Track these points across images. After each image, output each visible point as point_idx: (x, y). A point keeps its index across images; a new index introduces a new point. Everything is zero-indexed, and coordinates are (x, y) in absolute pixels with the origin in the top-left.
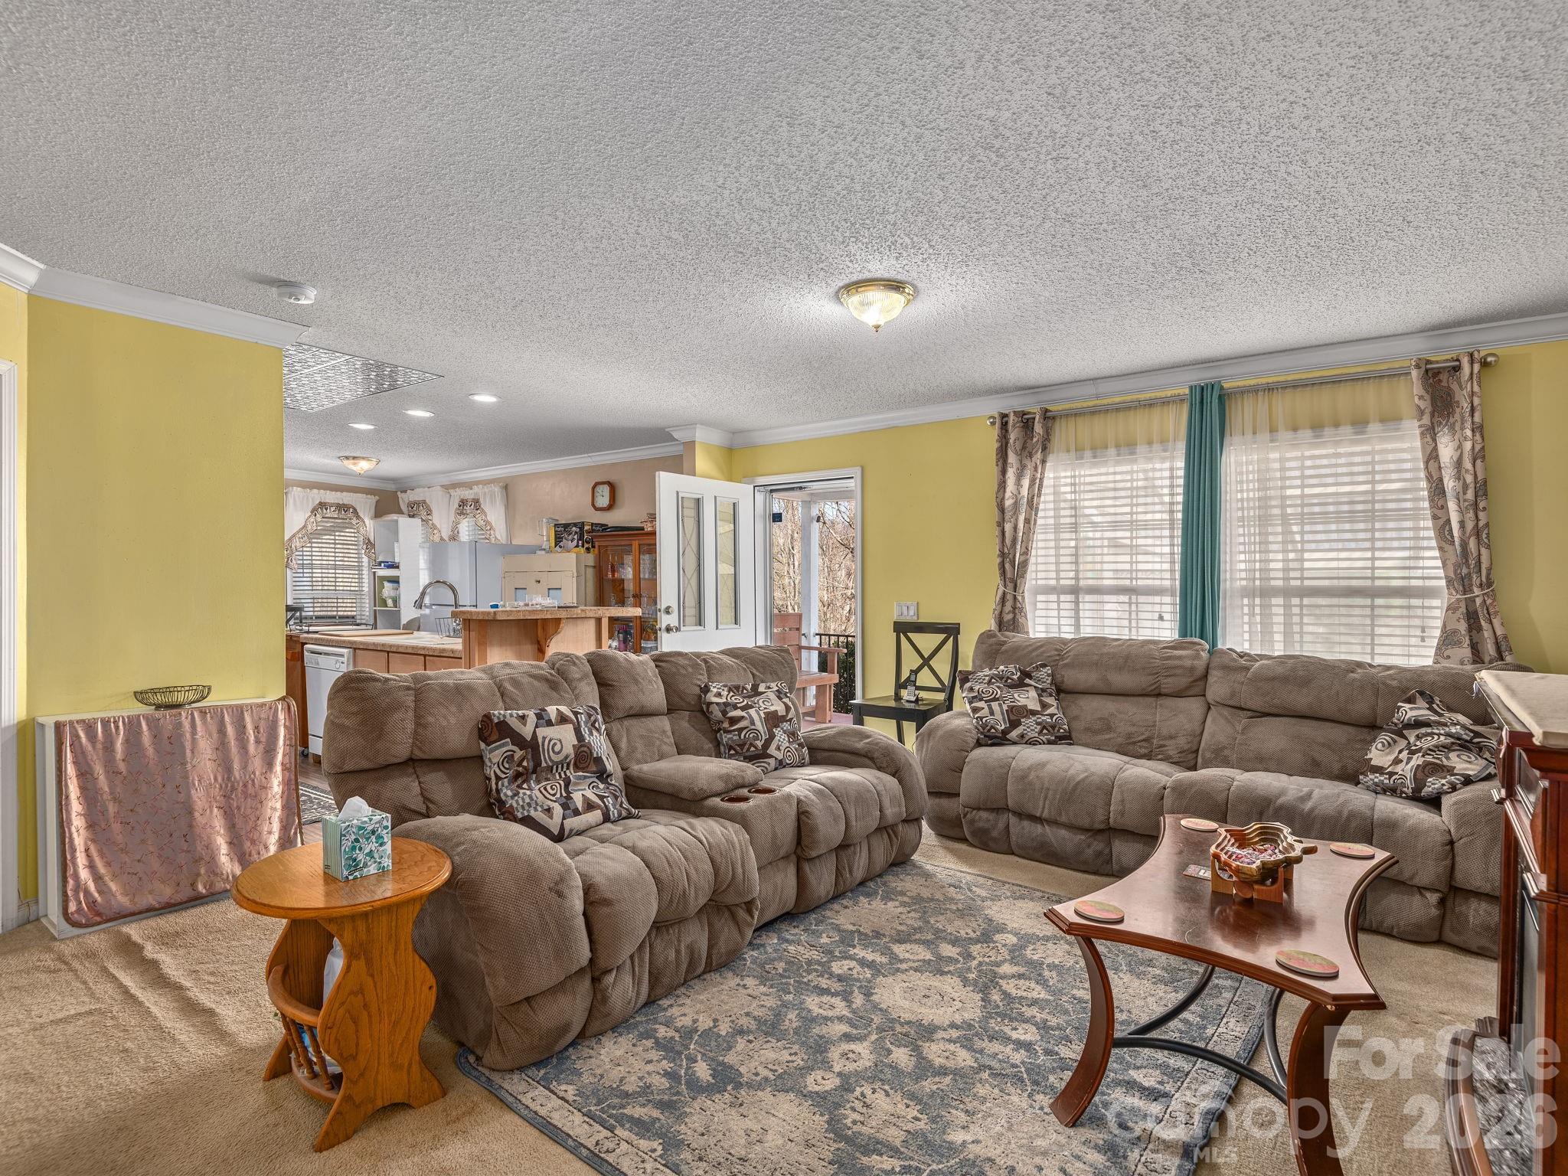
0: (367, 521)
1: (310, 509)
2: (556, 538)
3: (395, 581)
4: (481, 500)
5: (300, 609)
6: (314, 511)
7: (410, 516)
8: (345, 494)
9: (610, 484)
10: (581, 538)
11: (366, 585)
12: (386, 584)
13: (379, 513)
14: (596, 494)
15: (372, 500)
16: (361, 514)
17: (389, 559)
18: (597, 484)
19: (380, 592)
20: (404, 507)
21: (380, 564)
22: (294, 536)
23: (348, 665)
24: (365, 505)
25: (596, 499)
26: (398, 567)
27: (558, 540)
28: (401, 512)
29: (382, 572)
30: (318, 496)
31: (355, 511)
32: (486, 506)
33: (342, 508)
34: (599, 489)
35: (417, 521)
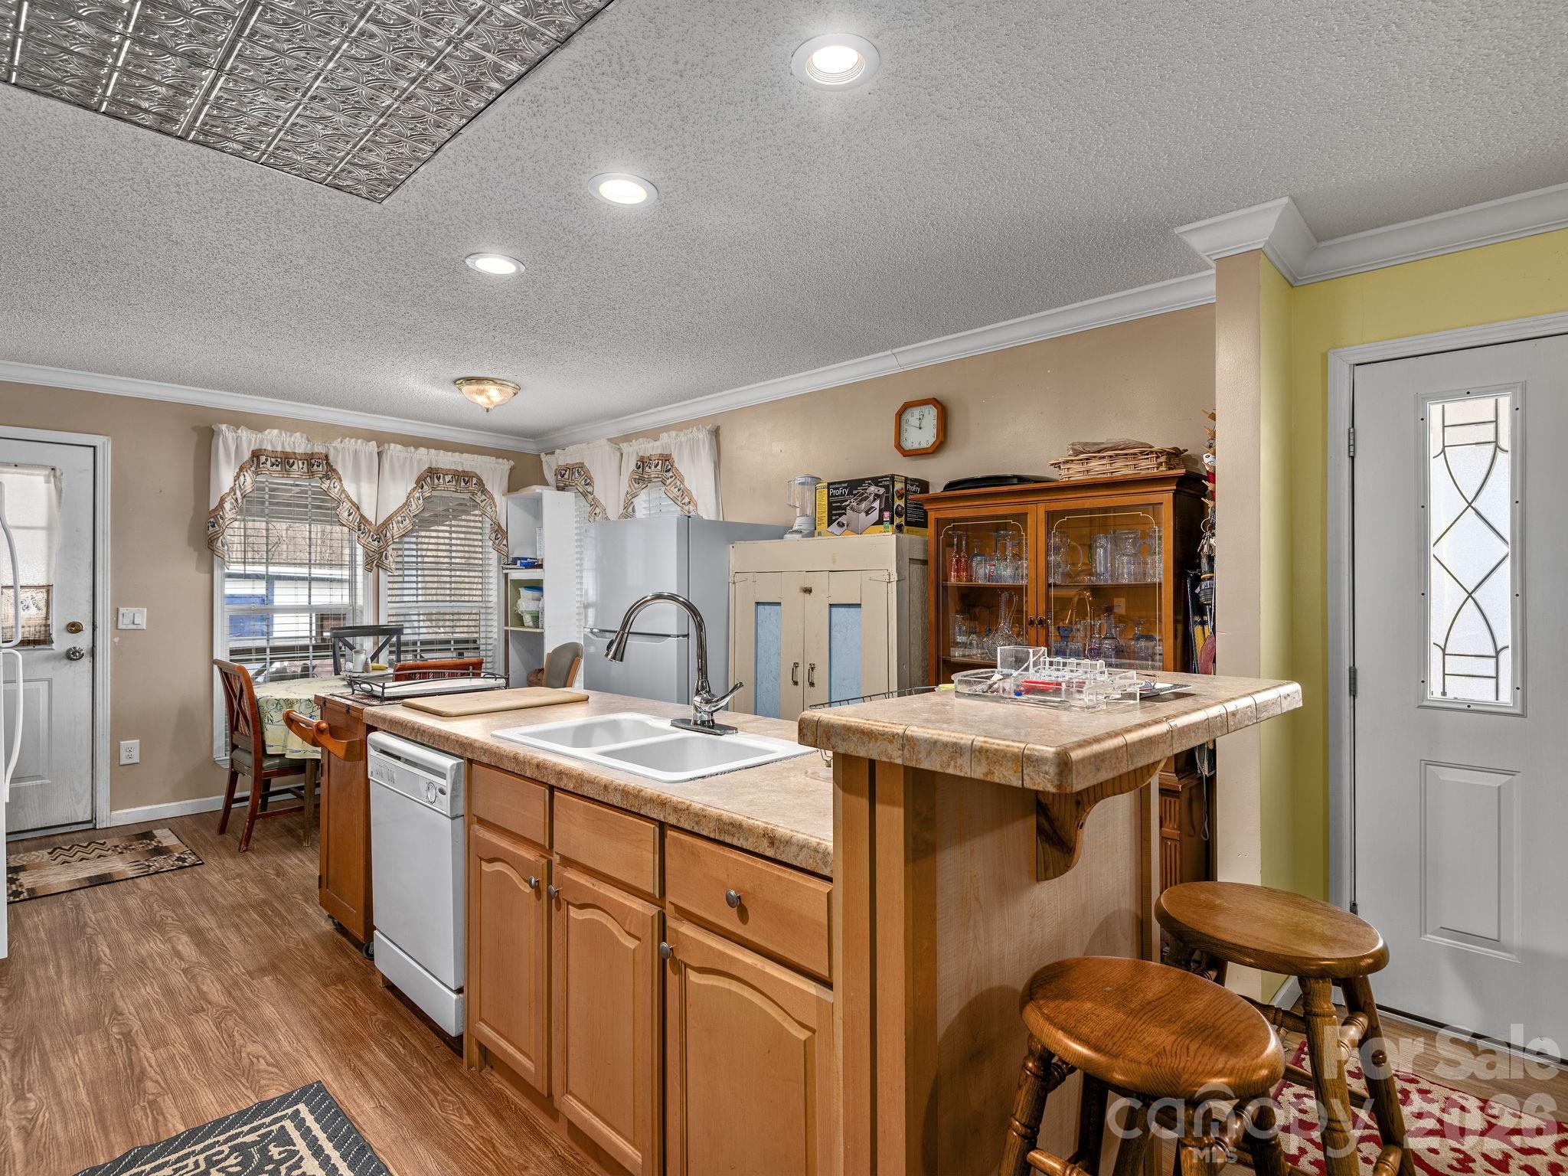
0: (499, 498)
1: (415, 478)
2: (831, 508)
3: (536, 586)
4: (675, 456)
5: (398, 631)
6: (420, 483)
7: (559, 488)
8: (465, 456)
9: (934, 402)
10: (888, 505)
11: (494, 593)
12: (524, 592)
13: (515, 485)
14: (904, 426)
15: (505, 465)
16: (488, 487)
17: (528, 554)
18: (907, 406)
19: (515, 603)
20: (549, 476)
21: (515, 561)
22: (390, 518)
23: (453, 798)
24: (494, 473)
25: (905, 435)
26: (540, 566)
27: (835, 511)
28: (545, 483)
29: (518, 574)
30: (426, 458)
31: (480, 483)
32: (682, 465)
33: (463, 477)
34: (913, 417)
35: (569, 496)
